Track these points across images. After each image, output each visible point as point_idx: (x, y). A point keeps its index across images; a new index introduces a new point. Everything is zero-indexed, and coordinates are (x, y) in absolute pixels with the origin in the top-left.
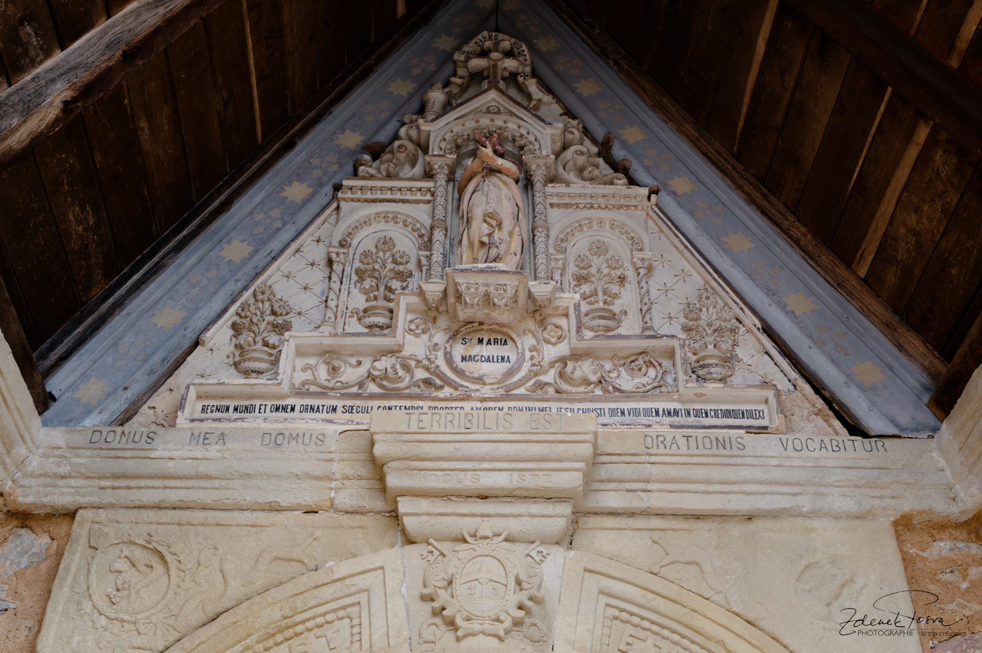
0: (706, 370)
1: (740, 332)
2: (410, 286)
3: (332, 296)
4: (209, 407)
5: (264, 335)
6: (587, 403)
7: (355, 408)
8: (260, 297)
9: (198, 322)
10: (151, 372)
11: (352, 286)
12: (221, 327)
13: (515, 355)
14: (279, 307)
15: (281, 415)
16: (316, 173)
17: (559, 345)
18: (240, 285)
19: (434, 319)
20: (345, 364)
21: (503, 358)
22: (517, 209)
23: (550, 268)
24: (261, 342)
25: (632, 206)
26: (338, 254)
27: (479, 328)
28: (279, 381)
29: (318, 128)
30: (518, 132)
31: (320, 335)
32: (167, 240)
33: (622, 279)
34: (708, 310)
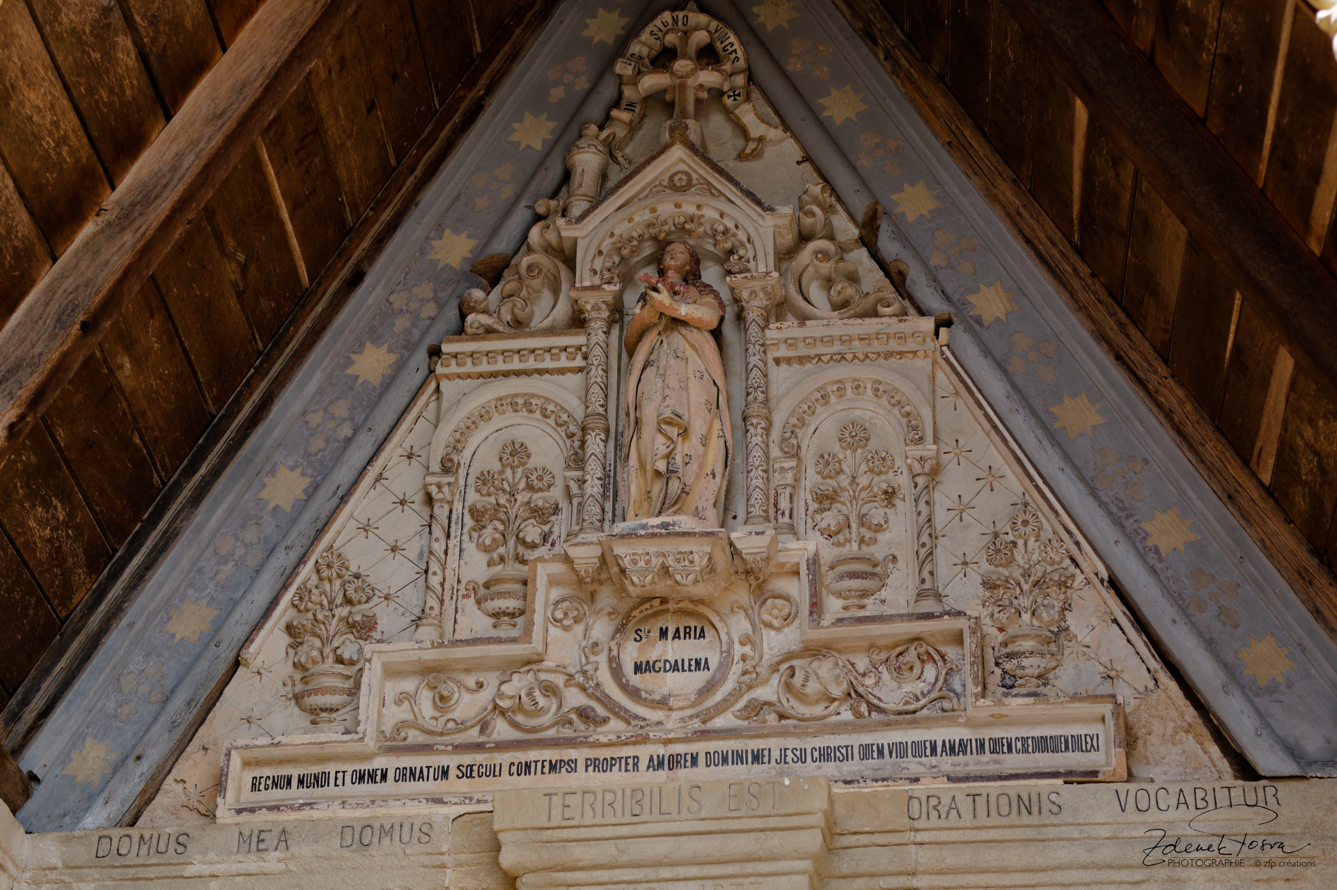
0: (1015, 661)
1: (1075, 585)
2: (556, 530)
3: (434, 566)
4: (263, 781)
5: (336, 643)
6: (827, 737)
7: (475, 768)
8: (326, 573)
9: (234, 631)
10: (174, 725)
11: (466, 537)
12: (271, 632)
13: (718, 656)
14: (355, 591)
15: (367, 788)
16: (401, 323)
17: (786, 630)
18: (294, 556)
19: (593, 596)
20: (459, 688)
21: (698, 663)
22: (715, 390)
23: (772, 485)
24: (331, 655)
25: (909, 352)
26: (439, 486)
27: (661, 608)
28: (360, 735)
29: (399, 236)
30: (722, 223)
31: (417, 646)
32: (178, 487)
33: (890, 495)
34: (1026, 545)
